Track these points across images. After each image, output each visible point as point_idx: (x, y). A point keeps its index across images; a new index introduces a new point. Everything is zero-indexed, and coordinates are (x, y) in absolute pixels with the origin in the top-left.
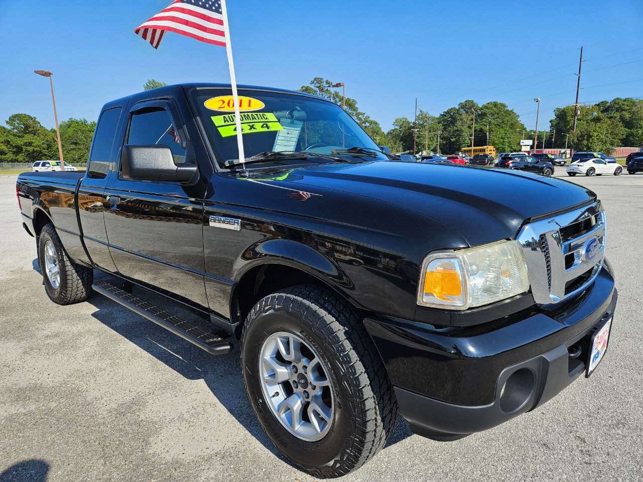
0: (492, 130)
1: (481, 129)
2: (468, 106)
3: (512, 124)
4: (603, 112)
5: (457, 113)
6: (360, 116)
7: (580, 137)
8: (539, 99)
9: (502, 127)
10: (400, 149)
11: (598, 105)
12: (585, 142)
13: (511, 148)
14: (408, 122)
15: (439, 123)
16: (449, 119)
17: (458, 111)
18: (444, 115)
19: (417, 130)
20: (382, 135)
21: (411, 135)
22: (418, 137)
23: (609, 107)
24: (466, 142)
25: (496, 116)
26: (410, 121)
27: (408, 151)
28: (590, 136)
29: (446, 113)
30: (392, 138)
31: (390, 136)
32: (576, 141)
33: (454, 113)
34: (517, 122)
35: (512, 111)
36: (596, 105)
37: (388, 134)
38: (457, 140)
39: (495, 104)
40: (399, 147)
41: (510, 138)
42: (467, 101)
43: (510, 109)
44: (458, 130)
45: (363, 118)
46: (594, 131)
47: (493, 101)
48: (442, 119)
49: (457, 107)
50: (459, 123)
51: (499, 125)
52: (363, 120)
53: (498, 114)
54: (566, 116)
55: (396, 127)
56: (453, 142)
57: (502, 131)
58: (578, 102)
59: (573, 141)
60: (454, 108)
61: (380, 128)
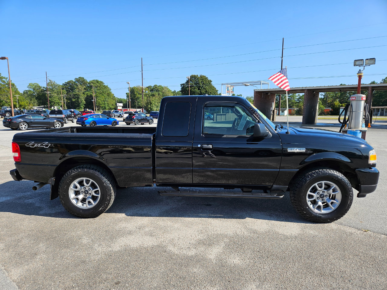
0: (97, 96)
1: (91, 95)
2: (81, 81)
3: (108, 94)
4: (150, 91)
5: (74, 84)
6: (4, 79)
7: (147, 103)
8: (129, 83)
9: (103, 95)
10: (35, 104)
11: (148, 87)
12: (149, 106)
13: (109, 107)
14: (39, 86)
15: (63, 89)
16: (70, 87)
17: (75, 82)
18: (65, 84)
19: (49, 92)
20: (19, 94)
21: (44, 95)
22: (50, 97)
23: (153, 89)
24: (83, 102)
25: (99, 88)
26: (41, 86)
27: (43, 106)
28: (151, 103)
29: (66, 83)
30: (28, 96)
31: (26, 95)
32: (145, 105)
33: (72, 84)
34: (110, 93)
35: (107, 86)
36: (147, 87)
37: (24, 93)
38: (76, 101)
39: (97, 82)
40: (34, 103)
41: (108, 101)
42: (80, 77)
43: (106, 85)
44: (76, 95)
45: (6, 81)
46: (153, 101)
47: (95, 79)
48: (64, 87)
49: (74, 80)
50: (77, 90)
51: (101, 94)
52: (6, 82)
53: (100, 87)
54: (134, 92)
55: (30, 89)
56: (74, 102)
57: (103, 97)
58: (143, 85)
59: (144, 105)
60: (72, 81)
61: (17, 89)
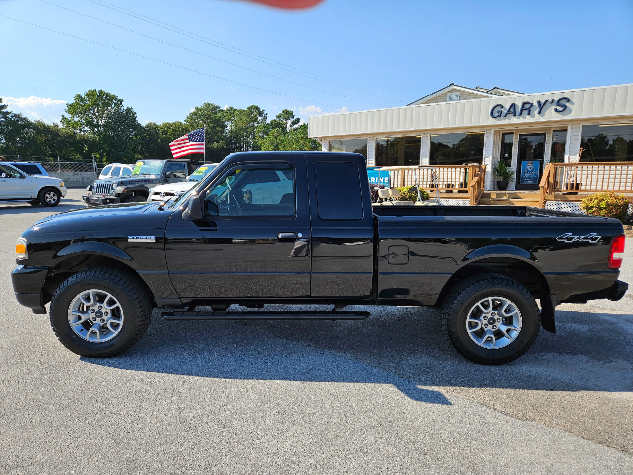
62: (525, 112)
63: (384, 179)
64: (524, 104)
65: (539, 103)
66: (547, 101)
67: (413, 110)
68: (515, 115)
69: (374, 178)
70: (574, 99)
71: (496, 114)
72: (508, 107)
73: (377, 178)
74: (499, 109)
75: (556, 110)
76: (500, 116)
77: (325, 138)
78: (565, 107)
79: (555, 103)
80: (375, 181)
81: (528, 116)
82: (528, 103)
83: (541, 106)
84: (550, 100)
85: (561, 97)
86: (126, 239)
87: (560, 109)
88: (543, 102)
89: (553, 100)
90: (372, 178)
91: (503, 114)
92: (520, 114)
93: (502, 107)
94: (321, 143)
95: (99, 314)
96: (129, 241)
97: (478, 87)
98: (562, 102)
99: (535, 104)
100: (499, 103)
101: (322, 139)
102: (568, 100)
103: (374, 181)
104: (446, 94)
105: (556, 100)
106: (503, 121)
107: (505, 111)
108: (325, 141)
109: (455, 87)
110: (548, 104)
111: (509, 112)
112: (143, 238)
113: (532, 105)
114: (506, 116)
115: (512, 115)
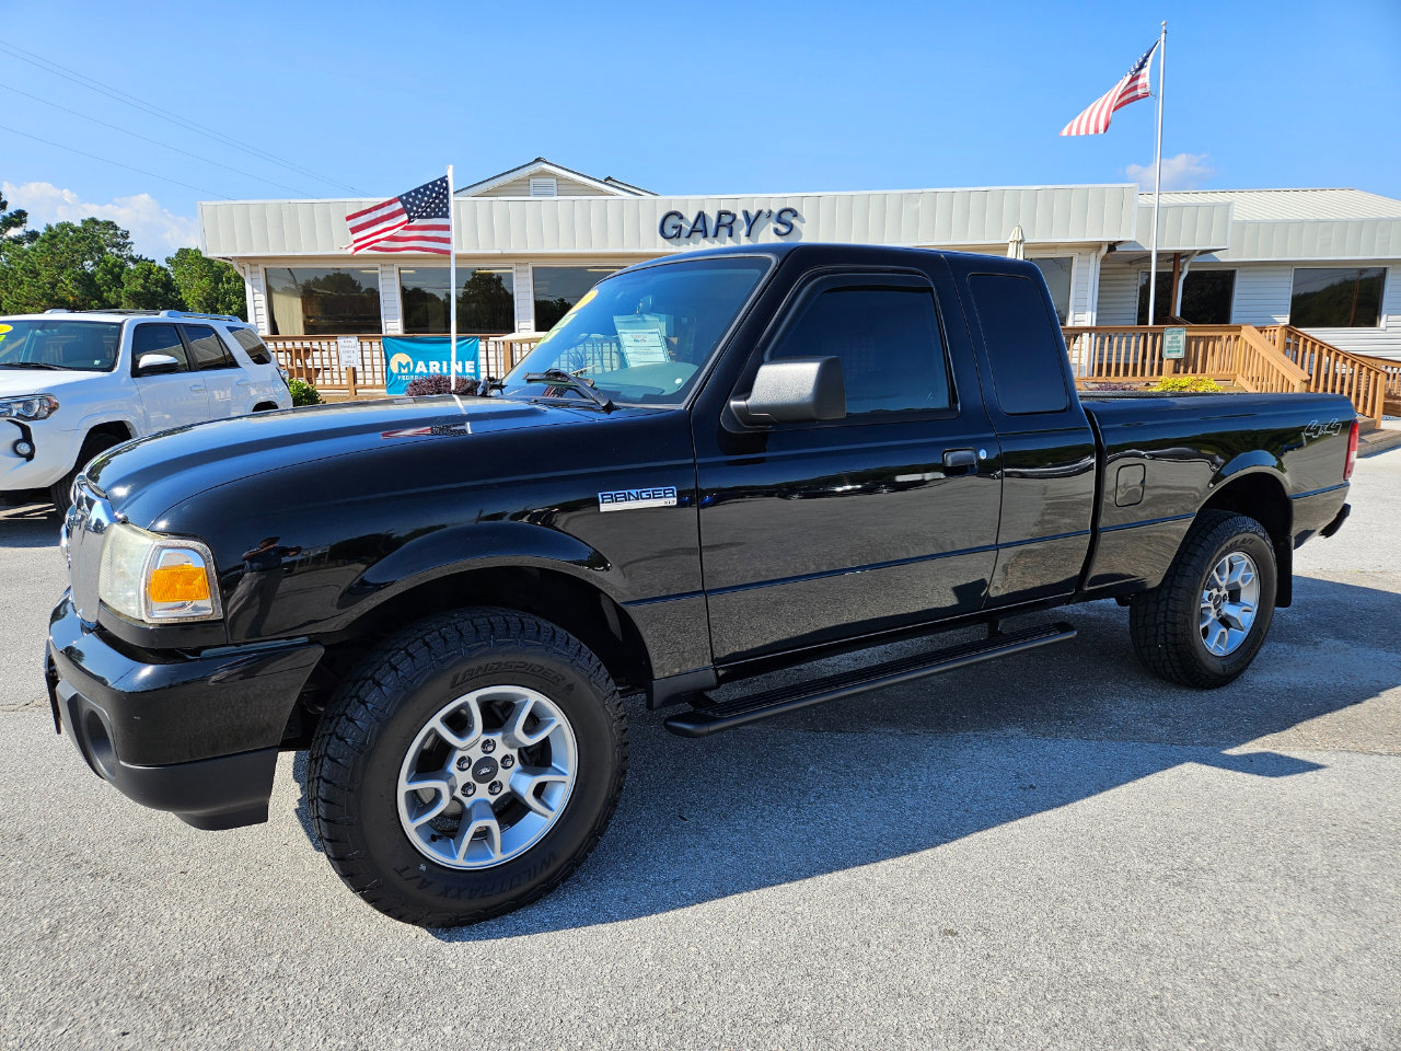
62: (724, 231)
63: (464, 366)
64: (720, 214)
65: (746, 213)
66: (760, 212)
67: (491, 207)
68: (706, 236)
69: (436, 363)
70: (804, 212)
71: (671, 232)
72: (691, 218)
73: (445, 363)
74: (674, 220)
75: (776, 231)
76: (678, 236)
77: (252, 262)
78: (791, 227)
79: (773, 217)
80: (441, 369)
81: (728, 238)
82: (727, 213)
83: (752, 222)
84: (766, 211)
85: (783, 207)
86: (597, 504)
87: (783, 229)
88: (753, 213)
89: (770, 212)
90: (431, 363)
91: (684, 233)
92: (716, 236)
93: (681, 218)
94: (242, 275)
95: (485, 770)
96: (604, 508)
97: (609, 178)
98: (787, 217)
99: (740, 216)
100: (673, 209)
101: (252, 261)
102: (795, 214)
103: (438, 372)
104: (527, 179)
105: (776, 211)
106: (685, 246)
107: (687, 228)
108: (255, 269)
109: (546, 166)
110: (762, 217)
111: (693, 230)
112: (644, 495)
113: (734, 216)
114: (689, 236)
115: (699, 235)
